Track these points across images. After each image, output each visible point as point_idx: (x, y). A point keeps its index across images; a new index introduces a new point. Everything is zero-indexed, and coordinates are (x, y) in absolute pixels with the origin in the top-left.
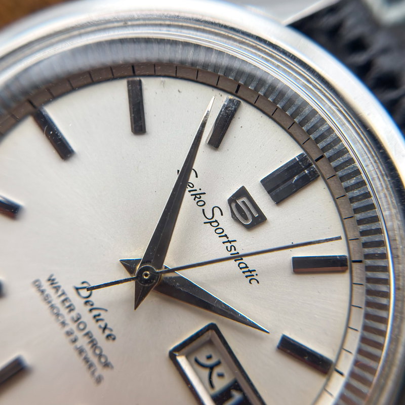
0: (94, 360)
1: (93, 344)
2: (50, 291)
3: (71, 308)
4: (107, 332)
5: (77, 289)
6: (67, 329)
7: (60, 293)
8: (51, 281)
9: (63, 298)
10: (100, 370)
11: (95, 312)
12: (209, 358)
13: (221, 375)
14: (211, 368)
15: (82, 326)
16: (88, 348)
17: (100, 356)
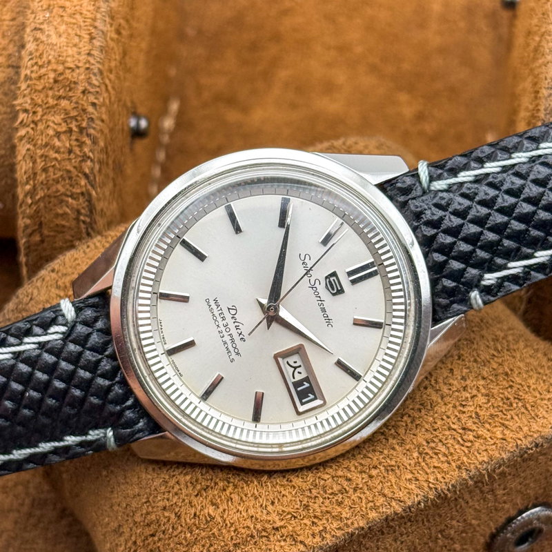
0: (231, 349)
1: (233, 341)
2: (214, 306)
3: (224, 319)
4: (241, 336)
5: (229, 309)
6: (219, 329)
7: (219, 309)
8: (216, 301)
9: (221, 312)
10: (233, 355)
11: (236, 324)
12: (295, 362)
13: (299, 373)
14: (295, 368)
15: (228, 330)
16: (229, 342)
17: (235, 348)
